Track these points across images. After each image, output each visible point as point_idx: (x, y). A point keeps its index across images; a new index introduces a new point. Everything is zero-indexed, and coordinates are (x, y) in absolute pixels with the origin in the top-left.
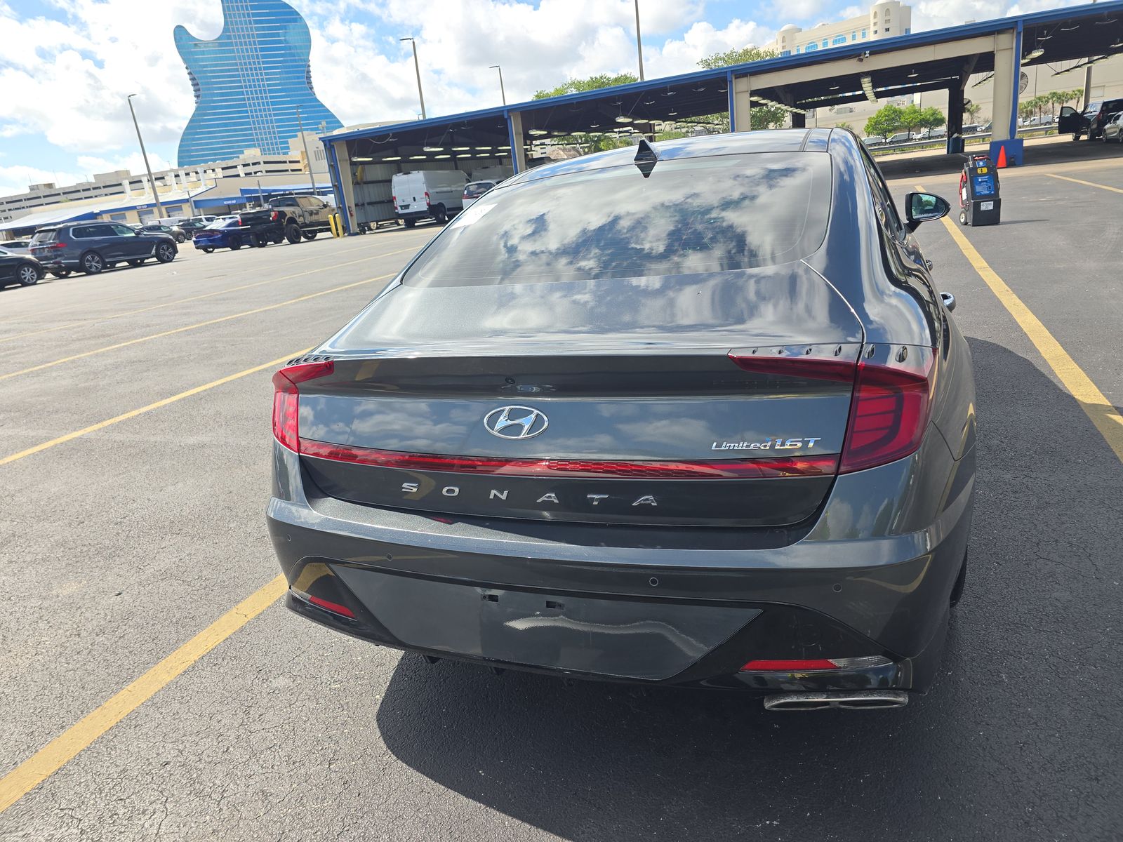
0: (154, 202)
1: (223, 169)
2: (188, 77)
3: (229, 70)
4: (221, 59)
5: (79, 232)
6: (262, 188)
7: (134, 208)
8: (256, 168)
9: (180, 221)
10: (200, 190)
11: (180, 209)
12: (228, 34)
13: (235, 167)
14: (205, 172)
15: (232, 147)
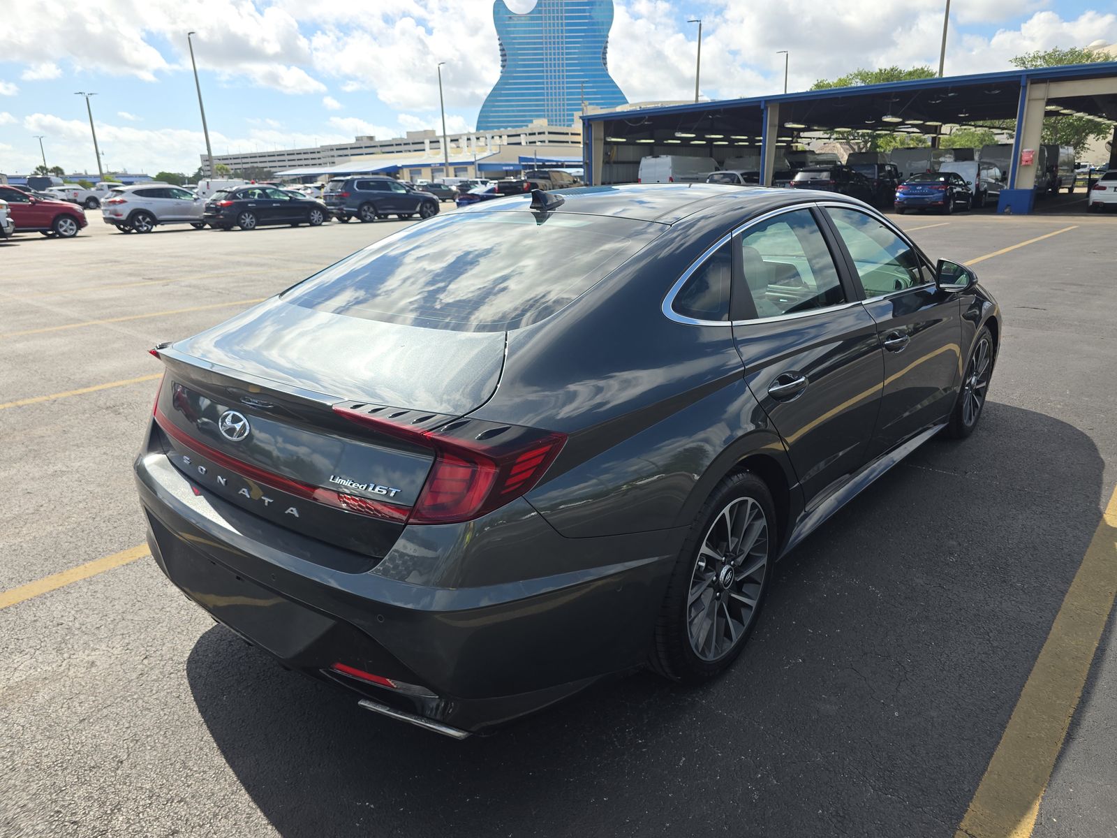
0: (444, 162)
1: (509, 136)
2: (499, 47)
3: (535, 43)
4: (530, 32)
5: (362, 184)
6: (538, 157)
7: (429, 165)
8: (542, 137)
9: (460, 182)
10: (485, 154)
11: (465, 170)
12: (540, 8)
13: (519, 135)
14: (493, 137)
15: (524, 116)
